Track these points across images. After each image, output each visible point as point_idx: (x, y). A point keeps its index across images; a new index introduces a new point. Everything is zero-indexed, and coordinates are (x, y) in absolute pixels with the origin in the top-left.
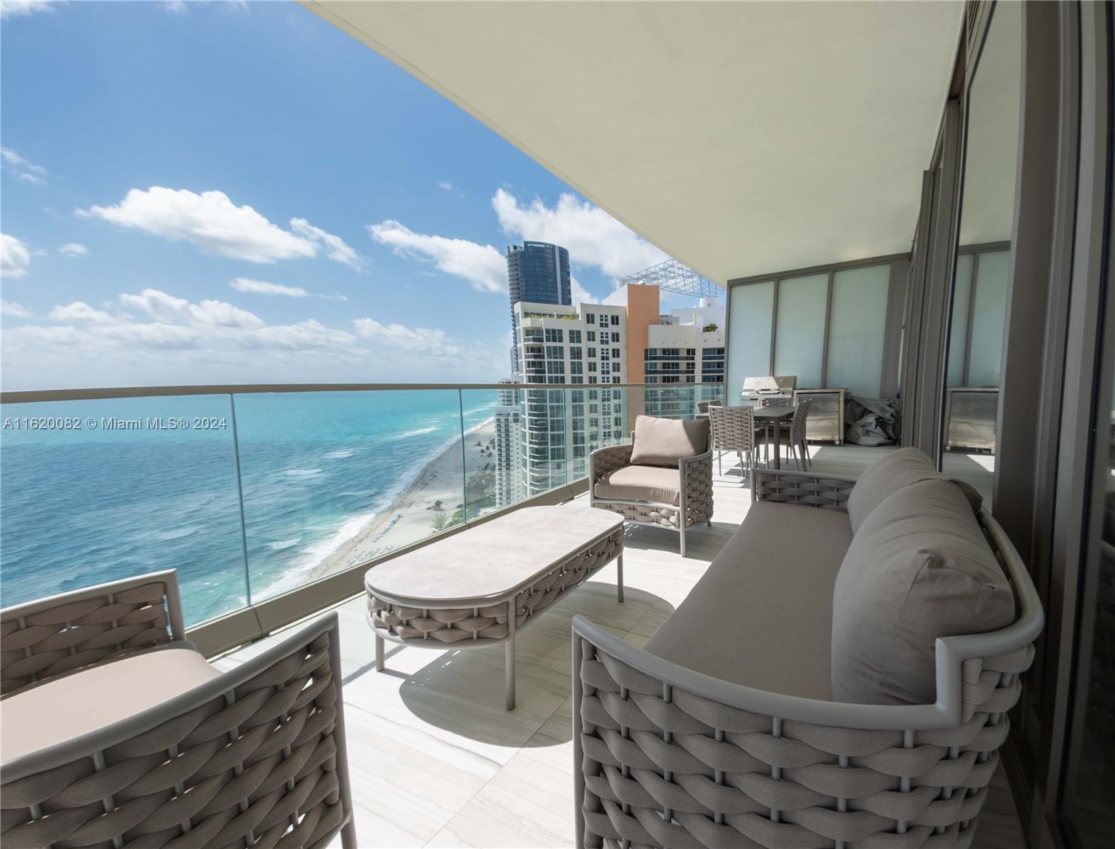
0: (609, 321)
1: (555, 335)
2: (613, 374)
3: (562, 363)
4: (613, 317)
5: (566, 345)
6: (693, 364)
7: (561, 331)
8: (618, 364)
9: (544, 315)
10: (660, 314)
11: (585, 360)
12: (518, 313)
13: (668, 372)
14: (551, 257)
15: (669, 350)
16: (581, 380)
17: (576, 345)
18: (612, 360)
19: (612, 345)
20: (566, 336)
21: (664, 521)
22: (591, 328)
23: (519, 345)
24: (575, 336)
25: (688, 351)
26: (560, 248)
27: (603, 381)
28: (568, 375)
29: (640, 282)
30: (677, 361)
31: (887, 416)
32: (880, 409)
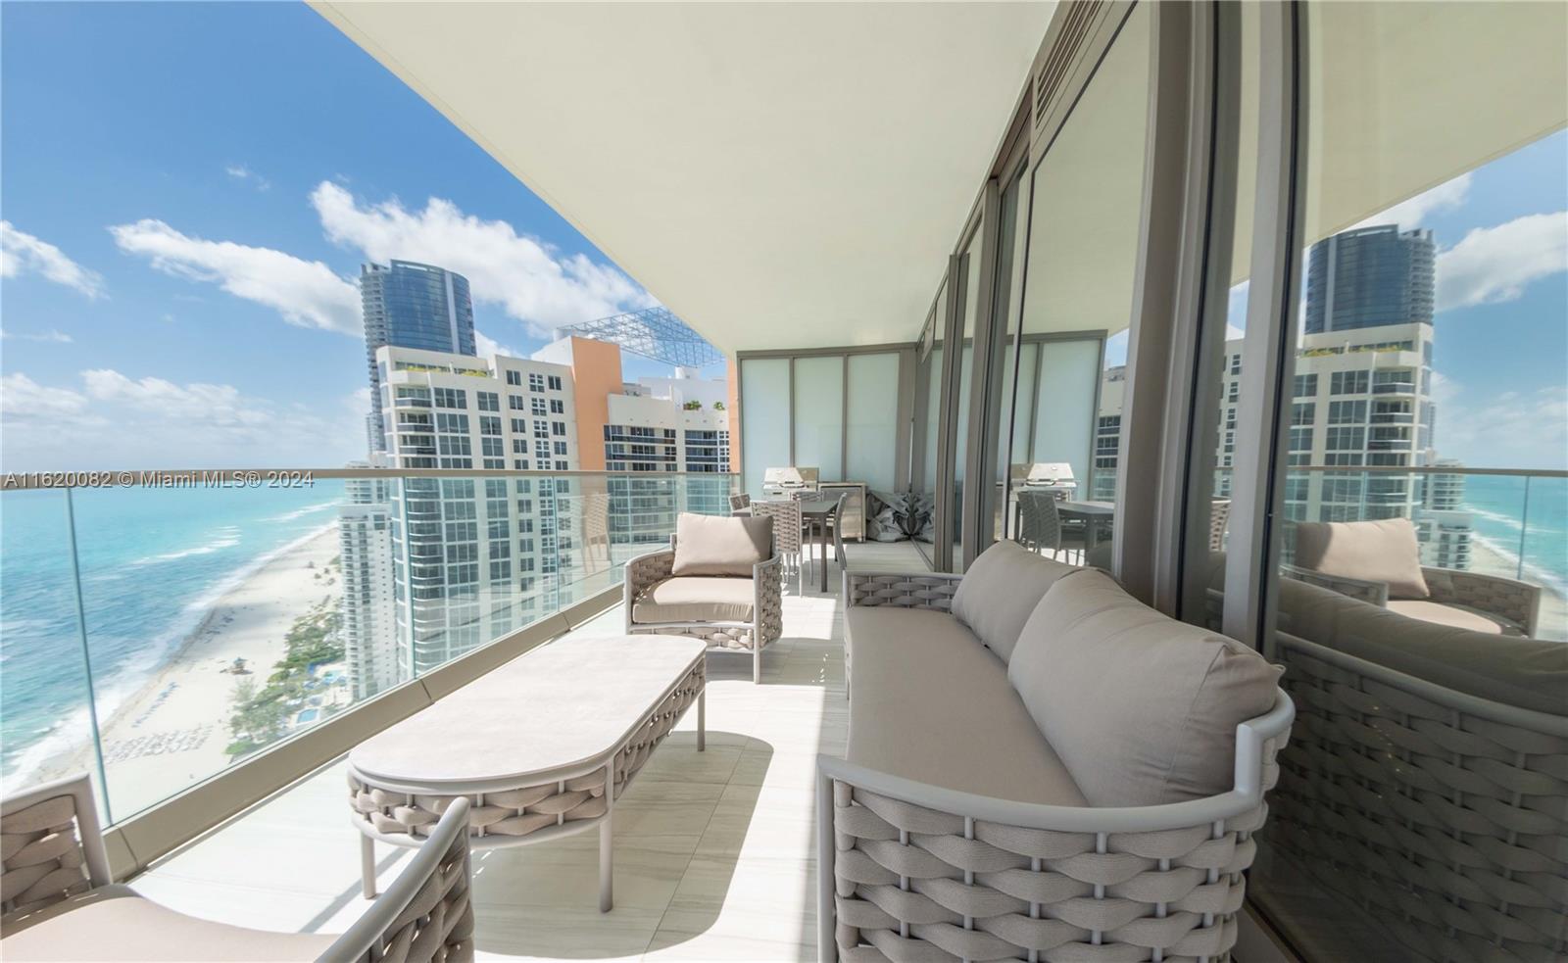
0: (546, 384)
1: (452, 398)
2: (554, 458)
3: (466, 440)
4: (551, 379)
5: (473, 413)
6: (674, 449)
7: (462, 393)
8: (564, 444)
9: (431, 367)
10: (624, 381)
11: (507, 437)
12: (384, 364)
13: (640, 458)
14: (438, 285)
15: (639, 429)
16: (501, 464)
17: (490, 414)
18: (553, 438)
19: (552, 417)
20: (472, 401)
22: (516, 391)
23: (385, 411)
24: (488, 401)
25: (666, 432)
26: (453, 274)
27: (540, 467)
28: (477, 458)
29: (591, 336)
30: (652, 444)
31: (903, 510)
32: (898, 504)
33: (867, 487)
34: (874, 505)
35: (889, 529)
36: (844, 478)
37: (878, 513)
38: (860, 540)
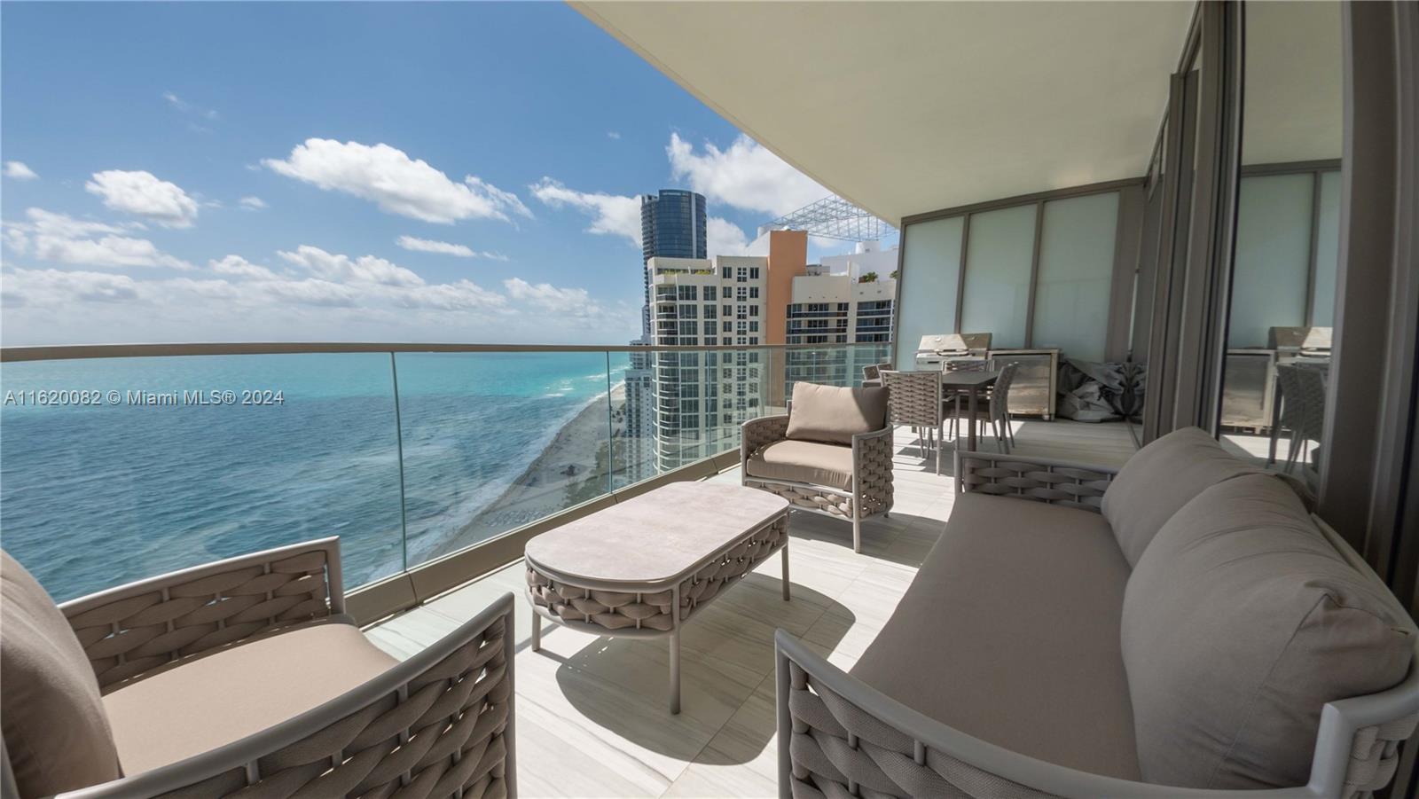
0: (748, 275)
1: (689, 292)
2: (749, 334)
3: (695, 323)
4: (752, 270)
5: (700, 303)
6: (846, 321)
7: (695, 288)
8: (756, 323)
9: (678, 271)
10: (808, 264)
11: (720, 319)
12: (651, 270)
13: (814, 331)
14: (687, 205)
15: (816, 305)
16: (714, 341)
17: (710, 303)
18: (750, 319)
19: (750, 302)
20: (700, 293)
21: (831, 508)
22: (728, 283)
23: (651, 304)
24: (710, 293)
25: (840, 306)
26: (696, 194)
27: (739, 343)
28: (701, 336)
29: (786, 228)
30: (826, 318)
31: (1115, 384)
32: (1108, 376)
33: (1060, 356)
34: (1070, 376)
35: (1091, 406)
36: (1029, 342)
37: (1077, 387)
38: (1046, 417)
